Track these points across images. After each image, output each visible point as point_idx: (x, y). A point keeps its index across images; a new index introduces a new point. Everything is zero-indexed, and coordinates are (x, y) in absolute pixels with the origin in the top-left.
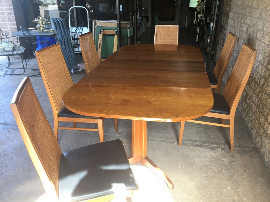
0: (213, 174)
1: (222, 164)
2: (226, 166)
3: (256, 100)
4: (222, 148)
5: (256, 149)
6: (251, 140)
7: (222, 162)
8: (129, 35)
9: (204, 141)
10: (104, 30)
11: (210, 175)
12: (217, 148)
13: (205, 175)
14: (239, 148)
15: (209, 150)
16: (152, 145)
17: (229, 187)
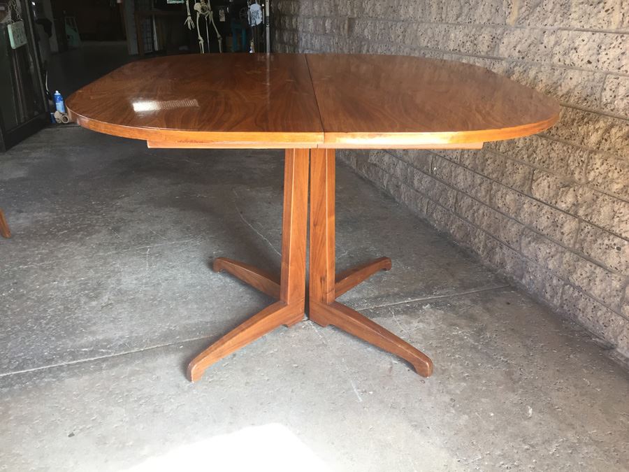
0: (464, 384)
1: (462, 347)
2: (475, 347)
4: (431, 304)
5: (504, 281)
6: (475, 262)
7: (458, 343)
8: (15, 43)
9: (376, 298)
11: (458, 392)
12: (420, 306)
13: (447, 399)
14: (465, 289)
15: (403, 317)
17: (530, 410)
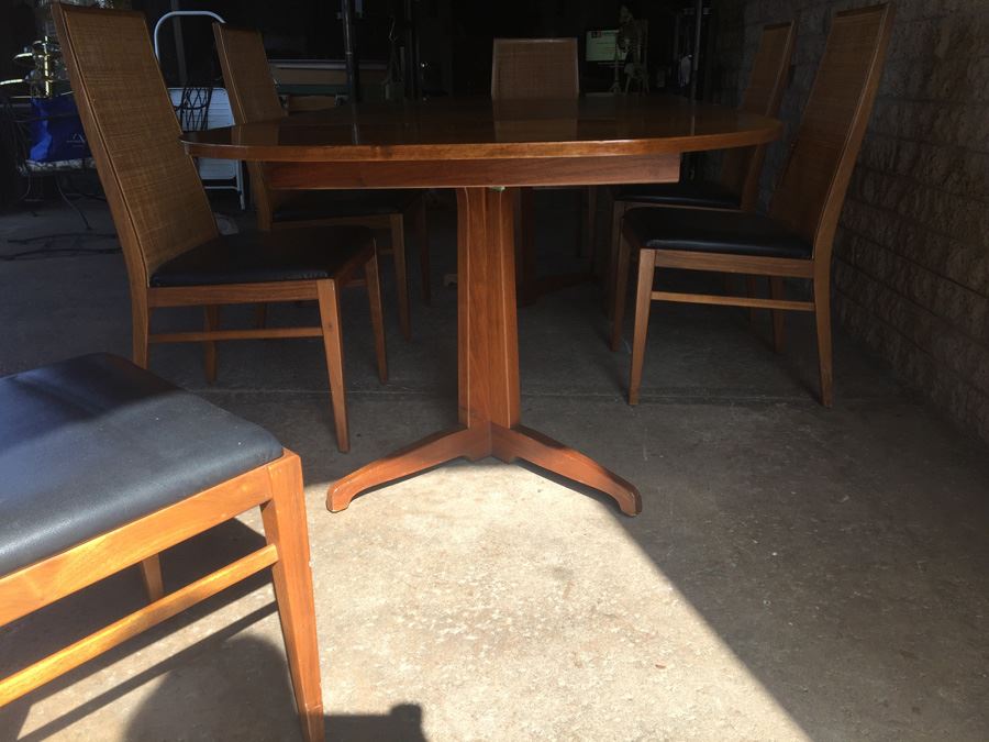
1: (801, 442)
2: (817, 444)
3: (890, 233)
4: (788, 403)
7: (799, 437)
10: (292, 95)
11: (766, 472)
13: (747, 474)
15: (742, 409)
16: (530, 410)
17: (846, 498)
